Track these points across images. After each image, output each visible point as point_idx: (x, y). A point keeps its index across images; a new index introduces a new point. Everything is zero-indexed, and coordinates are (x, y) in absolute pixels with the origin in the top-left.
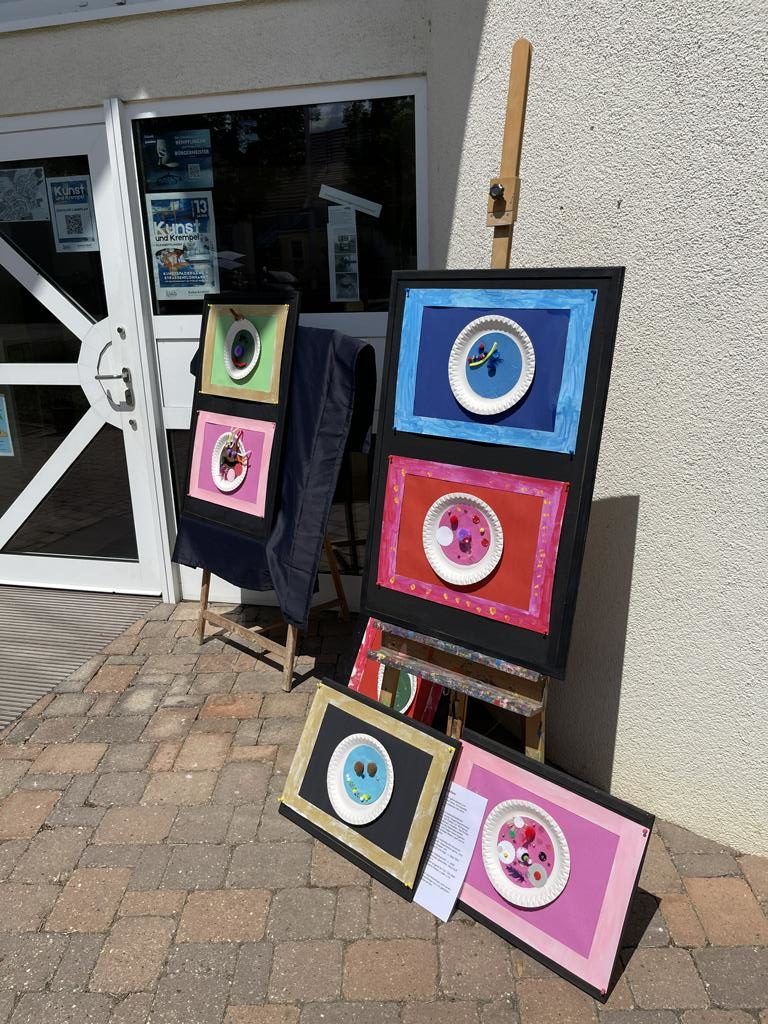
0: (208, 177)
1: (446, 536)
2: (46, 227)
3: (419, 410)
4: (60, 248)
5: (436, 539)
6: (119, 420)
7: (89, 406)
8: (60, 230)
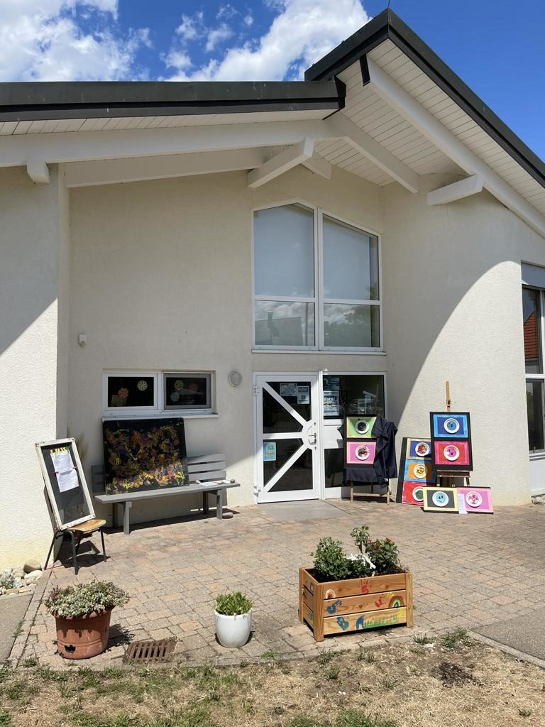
0: (338, 388)
1: (448, 453)
2: (296, 398)
3: (439, 433)
4: (299, 403)
5: (446, 454)
6: (311, 447)
7: (303, 444)
8: (299, 398)
